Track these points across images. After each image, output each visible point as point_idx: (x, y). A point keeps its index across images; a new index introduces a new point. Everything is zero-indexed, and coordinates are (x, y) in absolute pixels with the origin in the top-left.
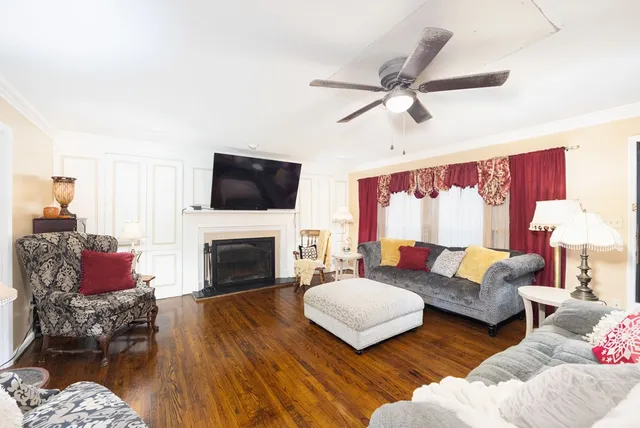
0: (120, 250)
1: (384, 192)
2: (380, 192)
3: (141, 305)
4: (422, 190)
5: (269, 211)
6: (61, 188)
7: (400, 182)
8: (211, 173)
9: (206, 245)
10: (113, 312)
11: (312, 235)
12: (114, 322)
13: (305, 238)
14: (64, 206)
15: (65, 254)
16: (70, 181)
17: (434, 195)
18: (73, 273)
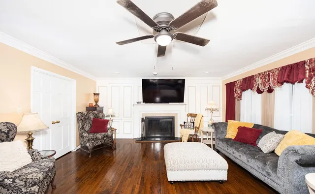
0: (106, 118)
1: (239, 91)
2: (236, 91)
3: (105, 139)
4: (261, 87)
5: (170, 104)
6: (96, 97)
7: (248, 83)
8: (142, 87)
9: (143, 118)
10: (93, 139)
11: (193, 117)
12: (93, 143)
13: (190, 118)
14: (96, 102)
15: (88, 119)
16: (98, 94)
17: (270, 91)
18: (89, 125)
